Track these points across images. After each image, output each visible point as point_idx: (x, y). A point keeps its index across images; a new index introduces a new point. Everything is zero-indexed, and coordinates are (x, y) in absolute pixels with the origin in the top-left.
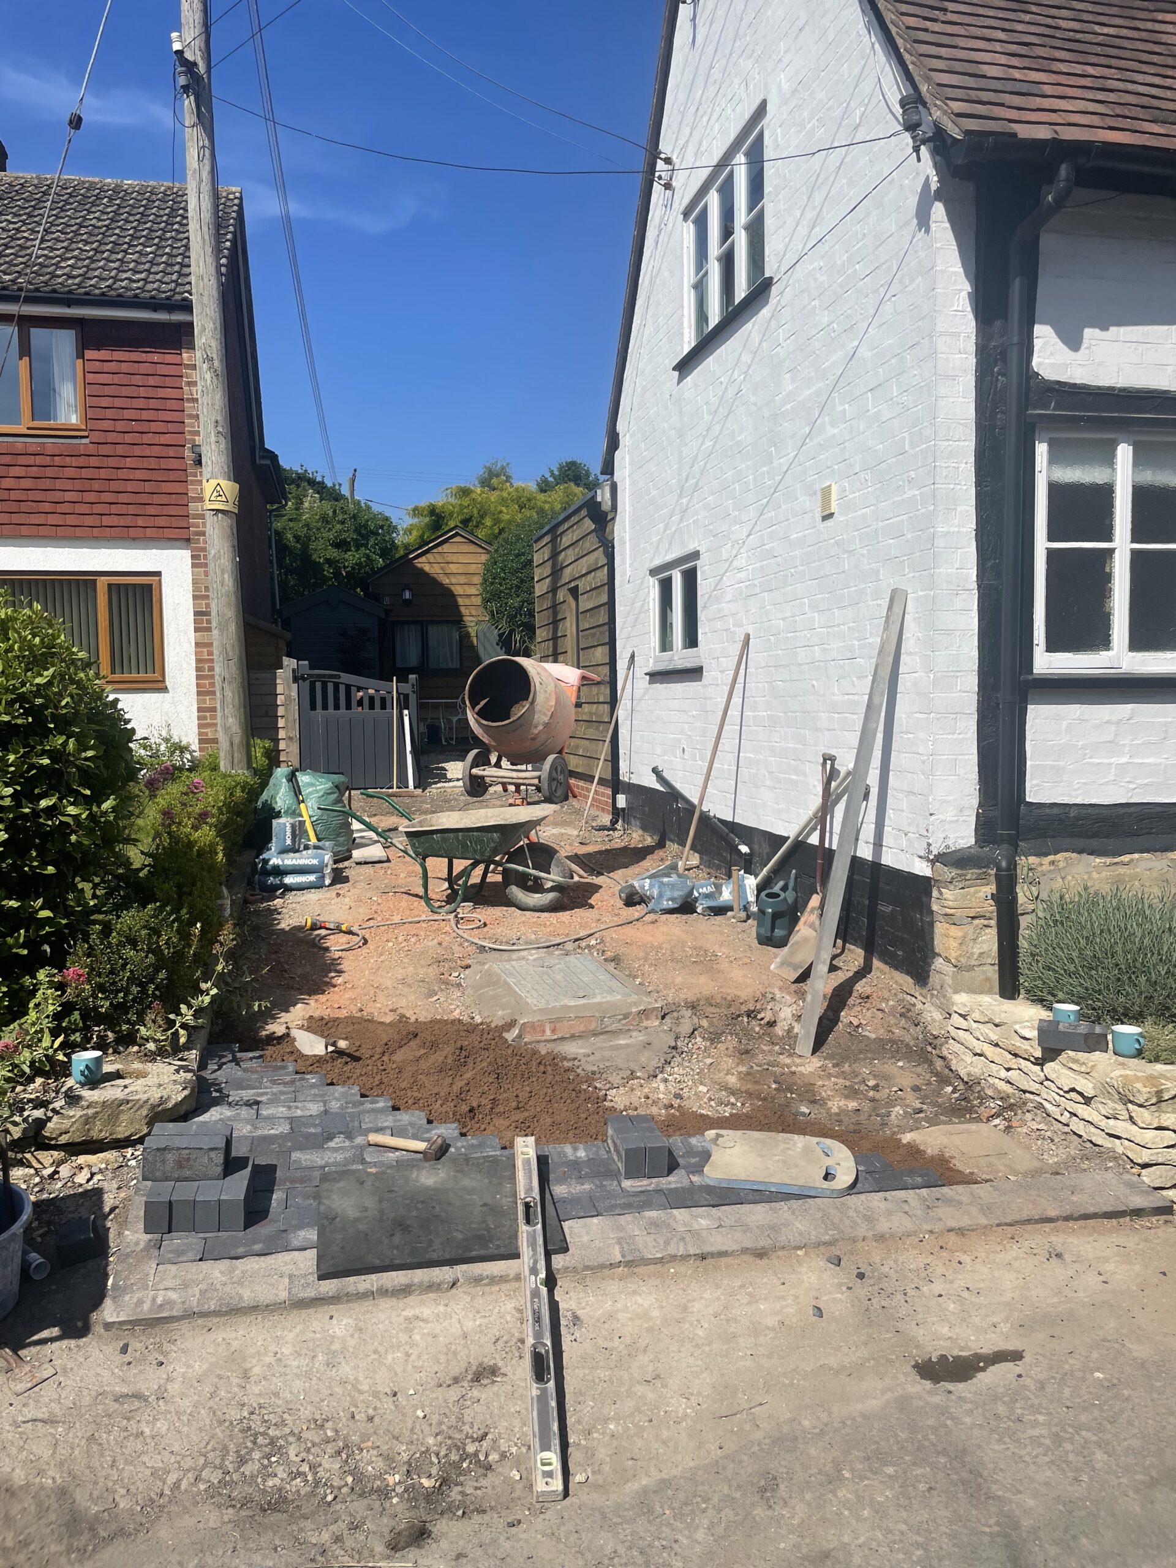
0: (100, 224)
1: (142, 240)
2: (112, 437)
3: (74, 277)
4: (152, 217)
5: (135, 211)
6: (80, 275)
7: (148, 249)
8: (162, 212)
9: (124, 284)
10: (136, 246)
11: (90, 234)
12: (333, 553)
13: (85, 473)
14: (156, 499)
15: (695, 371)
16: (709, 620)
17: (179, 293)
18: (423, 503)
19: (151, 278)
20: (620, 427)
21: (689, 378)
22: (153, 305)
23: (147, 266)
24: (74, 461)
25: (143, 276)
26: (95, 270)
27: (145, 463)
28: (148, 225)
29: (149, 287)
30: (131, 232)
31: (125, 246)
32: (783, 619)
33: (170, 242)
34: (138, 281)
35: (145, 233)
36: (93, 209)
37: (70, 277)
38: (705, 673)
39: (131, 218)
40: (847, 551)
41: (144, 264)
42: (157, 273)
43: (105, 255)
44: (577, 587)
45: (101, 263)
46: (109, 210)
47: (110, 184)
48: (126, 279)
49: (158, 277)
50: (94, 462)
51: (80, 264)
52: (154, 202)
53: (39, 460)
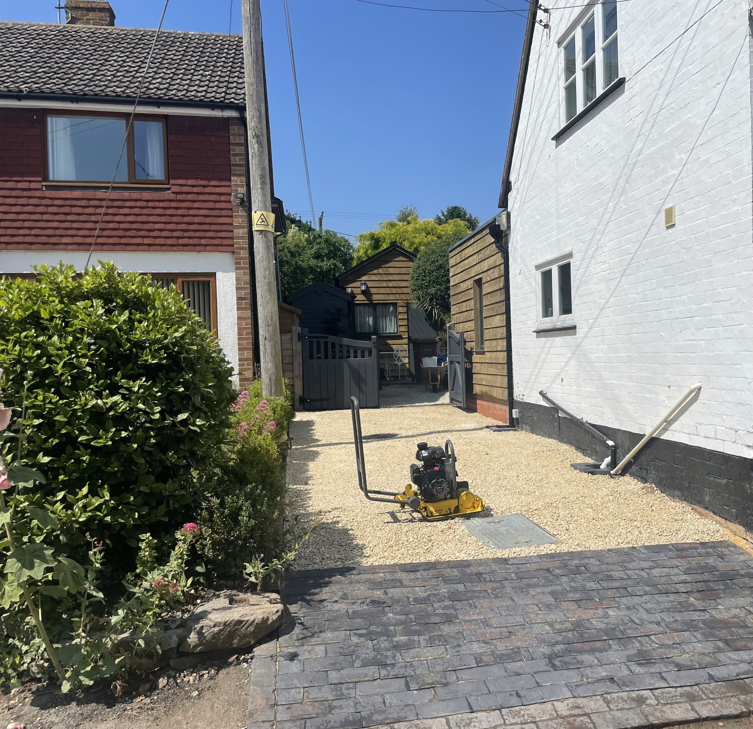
0: (176, 58)
1: (203, 67)
2: (185, 189)
3: (162, 89)
4: (208, 54)
5: (197, 50)
6: (165, 88)
7: (207, 73)
8: (214, 51)
9: (193, 93)
10: (199, 71)
11: (169, 63)
12: (313, 262)
13: (168, 212)
14: (213, 227)
15: (568, 140)
16: (580, 296)
17: (228, 99)
18: (367, 232)
19: (210, 90)
20: (512, 178)
21: (563, 145)
22: (212, 105)
23: (207, 83)
24: (161, 204)
25: (205, 88)
26: (174, 85)
27: (206, 205)
28: (206, 58)
29: (209, 95)
30: (195, 62)
31: (192, 71)
32: (637, 293)
33: (220, 68)
34: (201, 92)
35: (204, 63)
36: (171, 49)
37: (158, 89)
38: (577, 330)
39: (195, 54)
40: (685, 248)
41: (205, 81)
42: (213, 87)
43: (180, 76)
44: (481, 279)
45: (178, 81)
46: (181, 49)
47: (180, 34)
48: (194, 90)
49: (214, 89)
50: (173, 204)
51: (164, 81)
52: (208, 44)
53: (138, 204)
